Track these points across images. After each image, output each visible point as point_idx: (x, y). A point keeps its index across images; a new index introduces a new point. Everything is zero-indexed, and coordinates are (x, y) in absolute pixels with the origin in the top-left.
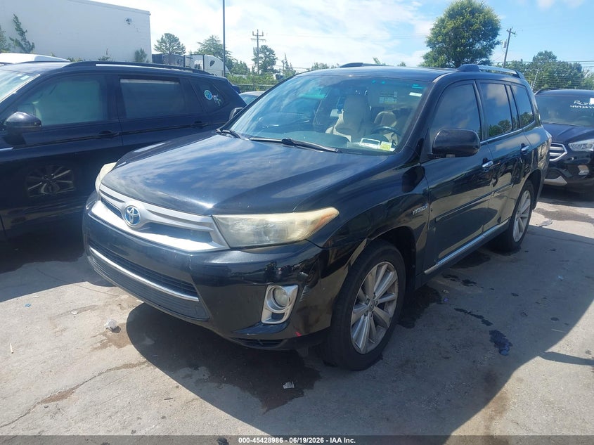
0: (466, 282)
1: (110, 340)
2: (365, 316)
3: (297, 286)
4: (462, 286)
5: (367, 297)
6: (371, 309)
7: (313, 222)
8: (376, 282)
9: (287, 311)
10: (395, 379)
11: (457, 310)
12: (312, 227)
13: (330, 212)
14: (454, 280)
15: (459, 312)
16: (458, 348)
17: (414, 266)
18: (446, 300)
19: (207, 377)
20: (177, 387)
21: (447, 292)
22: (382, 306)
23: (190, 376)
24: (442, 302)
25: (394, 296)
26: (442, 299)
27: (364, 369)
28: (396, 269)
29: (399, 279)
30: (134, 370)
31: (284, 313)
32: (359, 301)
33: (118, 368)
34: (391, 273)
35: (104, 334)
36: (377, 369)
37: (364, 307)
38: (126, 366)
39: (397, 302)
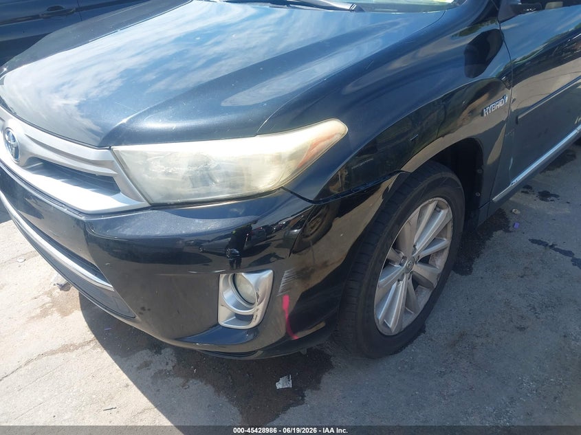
0: (545, 195)
1: (54, 303)
2: (399, 281)
3: (271, 272)
4: (538, 200)
5: (402, 254)
6: (408, 270)
7: (293, 157)
8: (417, 229)
9: (258, 311)
10: (443, 369)
11: (533, 241)
12: (293, 165)
13: (330, 130)
14: (526, 193)
15: (536, 246)
16: (538, 310)
17: (478, 194)
18: (517, 225)
19: (169, 367)
20: (127, 386)
21: (518, 212)
22: (425, 261)
23: (146, 365)
24: (511, 229)
25: (445, 242)
26: (511, 224)
27: (396, 352)
28: (450, 203)
29: (454, 220)
30: (73, 355)
31: (253, 316)
32: (388, 263)
33: (53, 353)
34: (442, 212)
35: (49, 294)
36: (417, 350)
37: (398, 269)
38: (65, 349)
39: (450, 251)
